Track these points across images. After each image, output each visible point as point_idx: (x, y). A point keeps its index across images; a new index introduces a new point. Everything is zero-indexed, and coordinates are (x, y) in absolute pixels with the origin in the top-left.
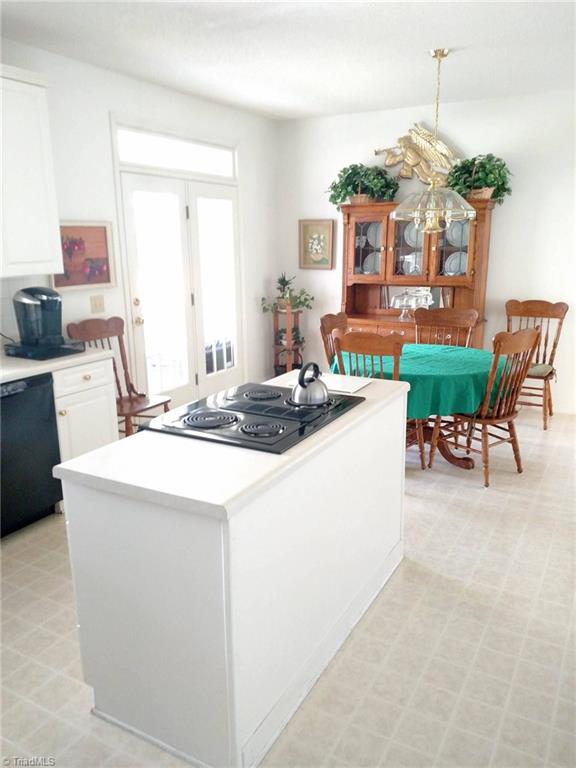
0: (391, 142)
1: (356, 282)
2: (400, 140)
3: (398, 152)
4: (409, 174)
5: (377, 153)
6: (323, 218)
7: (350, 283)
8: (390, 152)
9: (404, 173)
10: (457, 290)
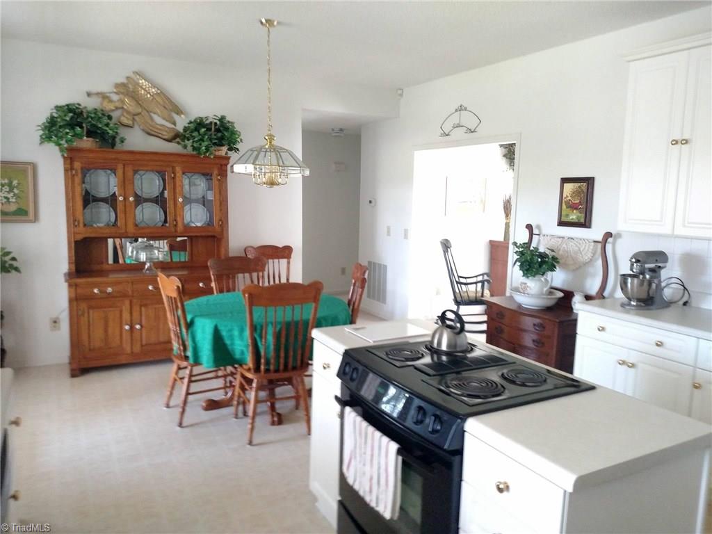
0: (106, 86)
1: (87, 235)
2: (117, 86)
3: (115, 97)
4: (130, 123)
5: (89, 94)
6: (16, 159)
7: (79, 237)
8: (104, 96)
9: (125, 121)
10: (194, 239)
